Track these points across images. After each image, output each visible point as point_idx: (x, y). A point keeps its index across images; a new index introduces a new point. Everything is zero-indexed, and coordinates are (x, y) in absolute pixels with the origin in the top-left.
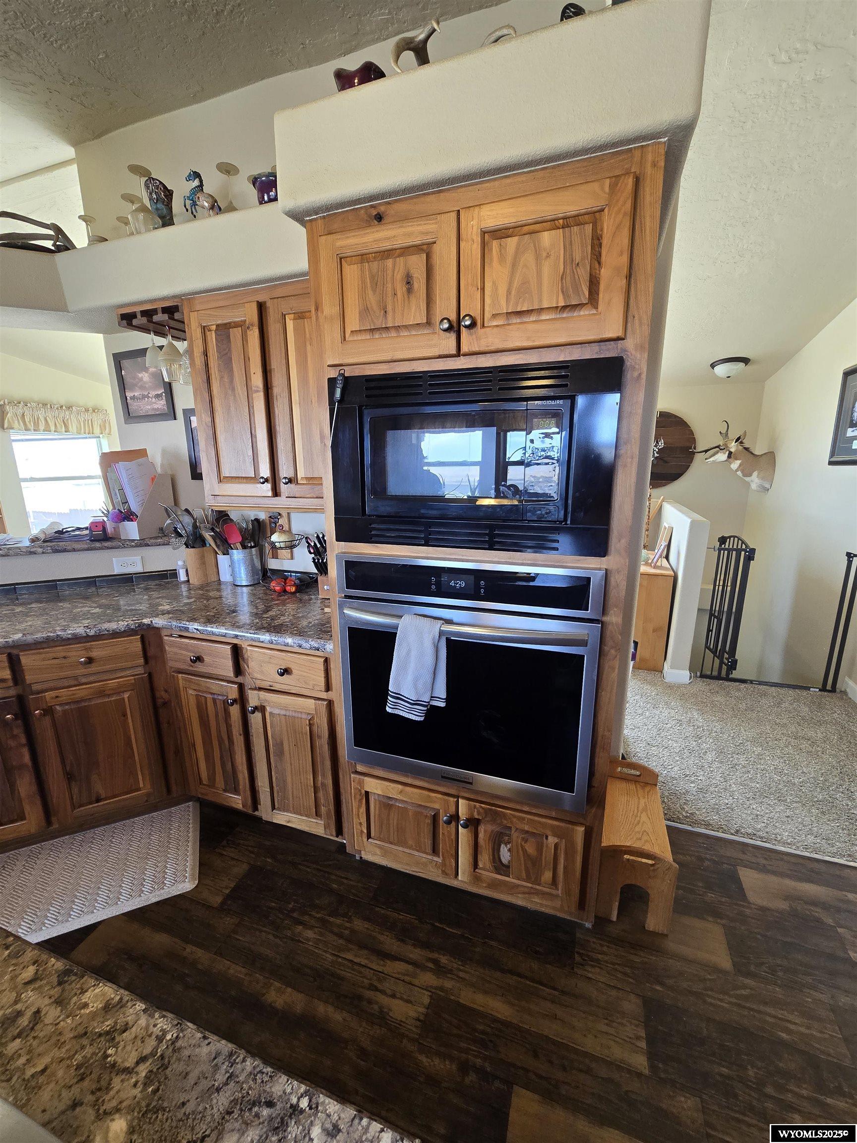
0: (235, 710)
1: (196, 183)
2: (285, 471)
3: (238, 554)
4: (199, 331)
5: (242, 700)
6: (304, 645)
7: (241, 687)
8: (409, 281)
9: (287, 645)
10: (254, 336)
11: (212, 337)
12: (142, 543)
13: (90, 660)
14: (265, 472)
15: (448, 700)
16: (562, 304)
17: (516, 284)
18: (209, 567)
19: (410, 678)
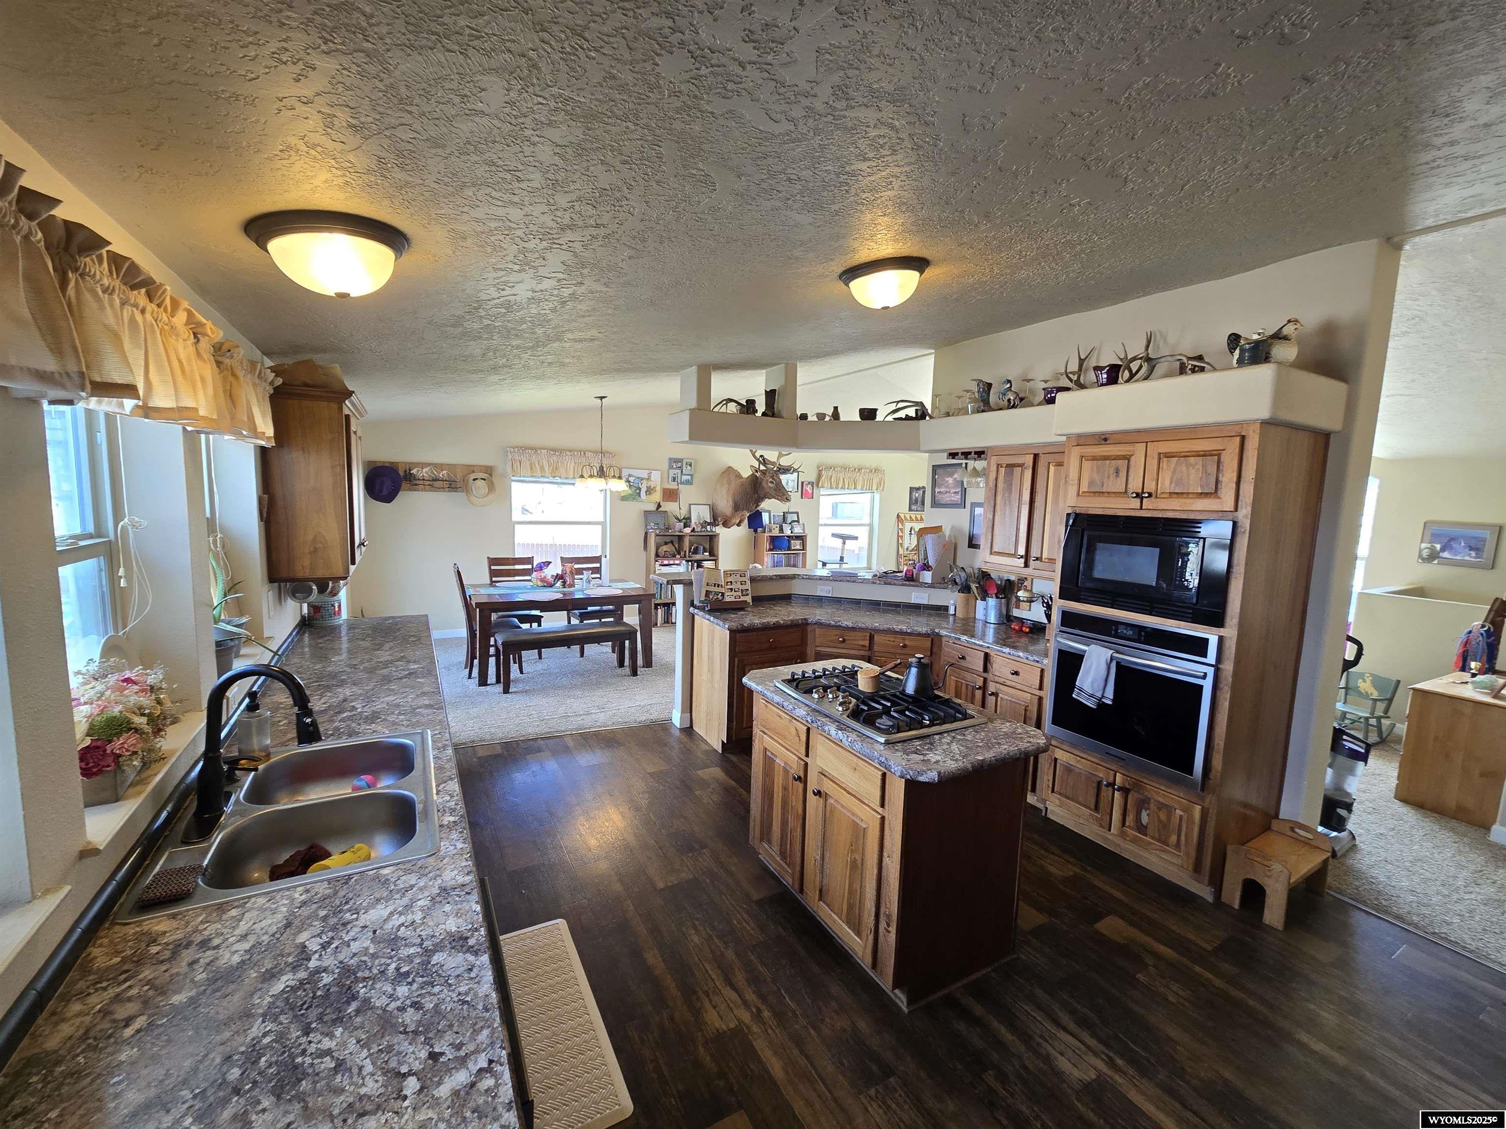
0: (979, 694)
1: (1009, 385)
2: (1035, 552)
3: (992, 601)
4: (995, 466)
5: (984, 688)
6: (1030, 658)
7: (985, 680)
8: (1117, 472)
9: (1019, 657)
10: (1028, 474)
11: (1002, 471)
12: (931, 586)
13: (905, 646)
14: (1022, 551)
15: (1113, 700)
16: (1200, 491)
17: (1174, 480)
18: (970, 607)
19: (1089, 680)
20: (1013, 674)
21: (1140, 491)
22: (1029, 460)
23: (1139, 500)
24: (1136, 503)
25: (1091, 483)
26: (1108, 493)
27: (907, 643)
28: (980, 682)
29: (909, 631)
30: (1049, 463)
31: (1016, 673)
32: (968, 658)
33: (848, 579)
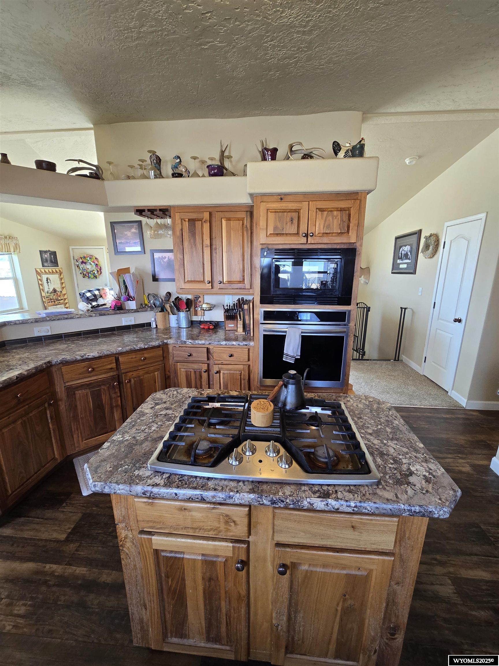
1: (178, 160)
4: (179, 221)
6: (241, 344)
7: (208, 365)
8: (292, 220)
9: (233, 345)
10: (206, 226)
11: (186, 224)
13: (145, 359)
14: (208, 278)
16: (339, 232)
17: (326, 225)
18: (166, 320)
20: (230, 356)
21: (306, 232)
22: (206, 216)
23: (305, 238)
24: (304, 240)
25: (275, 228)
26: (286, 234)
27: (146, 355)
28: (205, 367)
29: (146, 347)
30: (222, 218)
31: (231, 356)
32: (194, 354)
33: (66, 316)
